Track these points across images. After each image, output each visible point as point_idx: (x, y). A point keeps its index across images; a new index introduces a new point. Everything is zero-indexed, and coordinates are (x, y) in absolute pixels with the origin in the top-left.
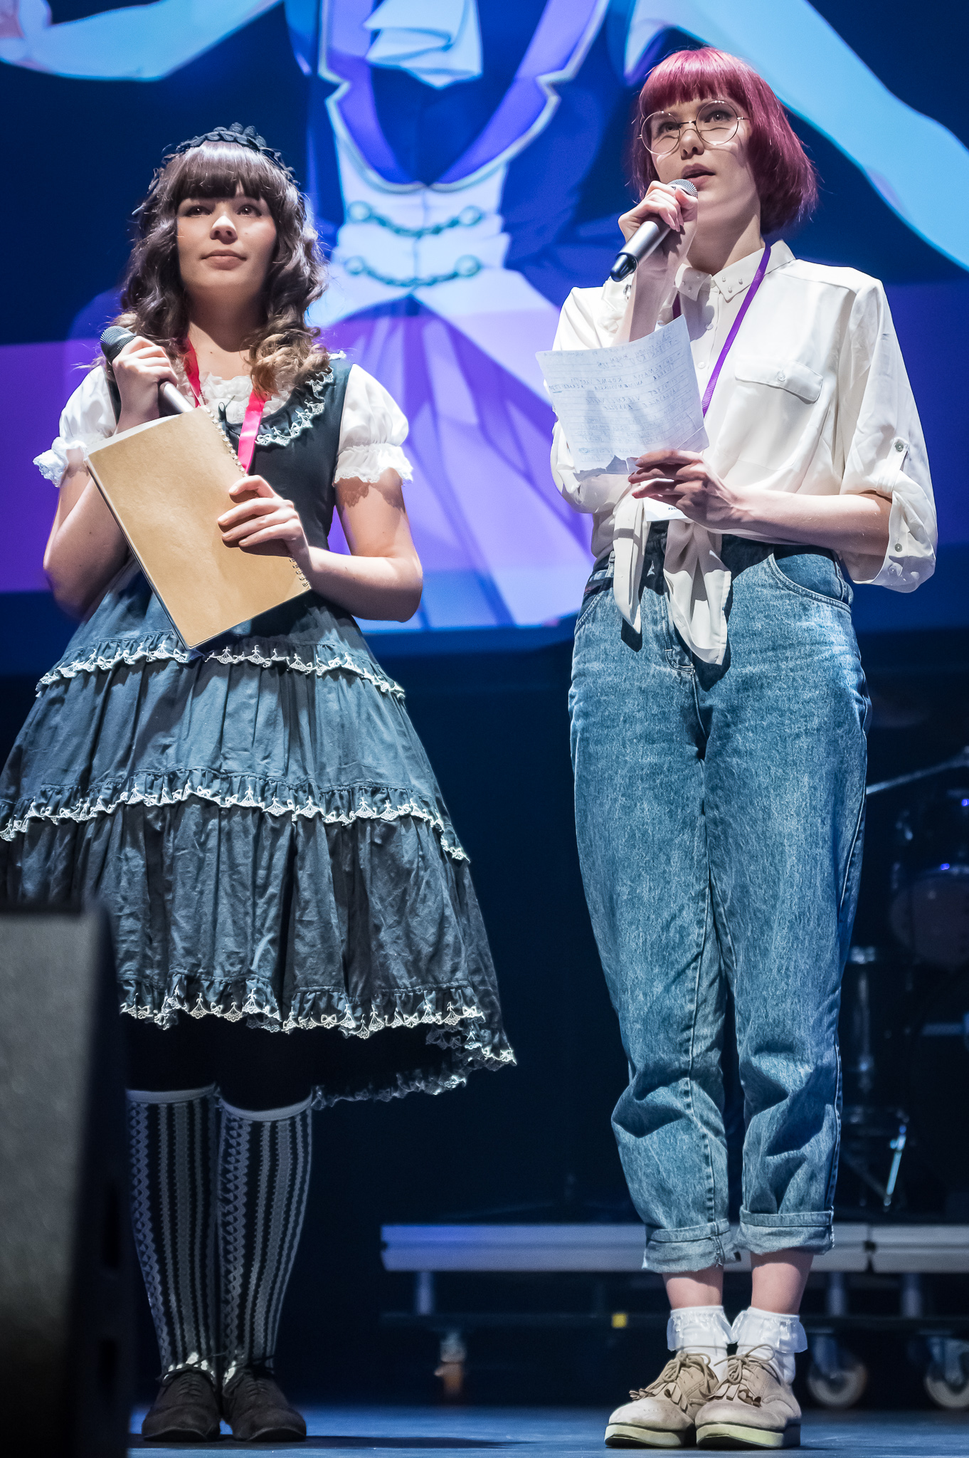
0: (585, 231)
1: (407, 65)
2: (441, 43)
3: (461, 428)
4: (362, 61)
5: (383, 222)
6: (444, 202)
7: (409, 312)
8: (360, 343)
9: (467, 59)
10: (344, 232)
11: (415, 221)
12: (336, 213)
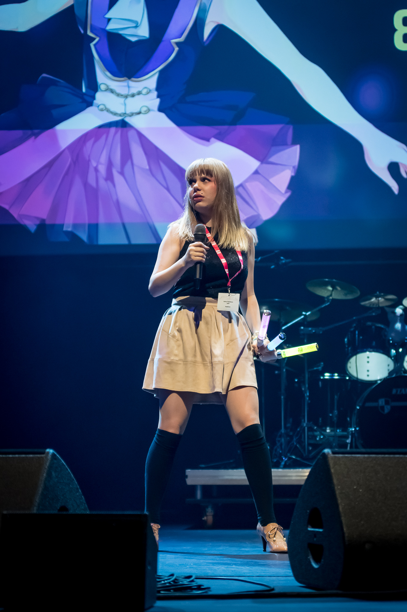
0: (189, 99)
1: (121, 32)
2: (134, 25)
3: (143, 170)
4: (104, 30)
5: (112, 91)
6: (136, 85)
7: (123, 125)
8: (104, 137)
9: (144, 32)
10: (98, 95)
11: (124, 91)
12: (94, 87)
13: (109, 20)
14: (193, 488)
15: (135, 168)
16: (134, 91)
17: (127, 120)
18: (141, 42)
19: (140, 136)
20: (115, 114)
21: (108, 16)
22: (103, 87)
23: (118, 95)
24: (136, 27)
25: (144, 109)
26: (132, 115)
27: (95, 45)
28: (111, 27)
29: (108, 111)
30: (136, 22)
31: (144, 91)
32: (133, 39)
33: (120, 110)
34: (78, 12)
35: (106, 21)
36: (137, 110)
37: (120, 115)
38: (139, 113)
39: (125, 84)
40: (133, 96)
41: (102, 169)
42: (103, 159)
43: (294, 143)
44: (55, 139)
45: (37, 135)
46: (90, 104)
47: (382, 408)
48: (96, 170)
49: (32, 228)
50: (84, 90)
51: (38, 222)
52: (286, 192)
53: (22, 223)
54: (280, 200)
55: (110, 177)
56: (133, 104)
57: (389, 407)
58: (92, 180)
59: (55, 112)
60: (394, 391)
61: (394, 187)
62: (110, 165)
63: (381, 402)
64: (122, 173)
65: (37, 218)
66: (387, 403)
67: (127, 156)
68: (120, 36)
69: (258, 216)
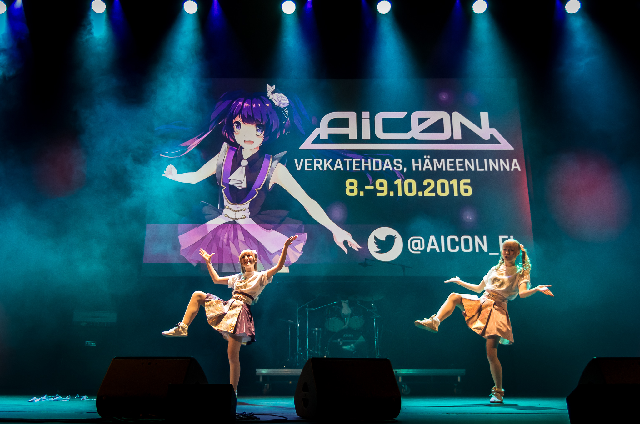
0: (262, 213)
1: (235, 185)
2: (241, 182)
3: (242, 241)
4: (228, 184)
5: (230, 209)
6: (240, 207)
7: (234, 223)
8: (227, 227)
9: (244, 185)
10: (224, 210)
11: (236, 209)
12: (223, 207)
13: (230, 180)
14: (259, 377)
15: (239, 241)
16: (240, 209)
17: (236, 221)
18: (243, 189)
19: (242, 227)
20: (232, 218)
21: (229, 178)
22: (227, 207)
23: (233, 210)
24: (241, 183)
25: (244, 216)
26: (238, 219)
27: (224, 190)
28: (230, 183)
29: (228, 217)
30: (241, 181)
31: (244, 209)
32: (240, 188)
33: (234, 217)
34: (217, 176)
35: (229, 180)
36: (241, 217)
37: (233, 219)
38: (242, 218)
39: (236, 206)
40: (239, 211)
41: (225, 241)
42: (226, 236)
43: (305, 232)
44: (206, 228)
45: (198, 226)
46: (221, 214)
47: (339, 343)
48: (223, 241)
49: (195, 265)
50: (219, 208)
51: (197, 263)
52: (301, 252)
53: (190, 263)
54: (299, 255)
55: (228, 244)
56: (239, 215)
57: (342, 342)
58: (220, 245)
59: (206, 217)
60: (344, 336)
61: (346, 251)
62: (228, 239)
63: (339, 340)
64: (233, 243)
65: (196, 260)
66: (341, 340)
67: (236, 235)
68: (235, 186)
69: (290, 262)
